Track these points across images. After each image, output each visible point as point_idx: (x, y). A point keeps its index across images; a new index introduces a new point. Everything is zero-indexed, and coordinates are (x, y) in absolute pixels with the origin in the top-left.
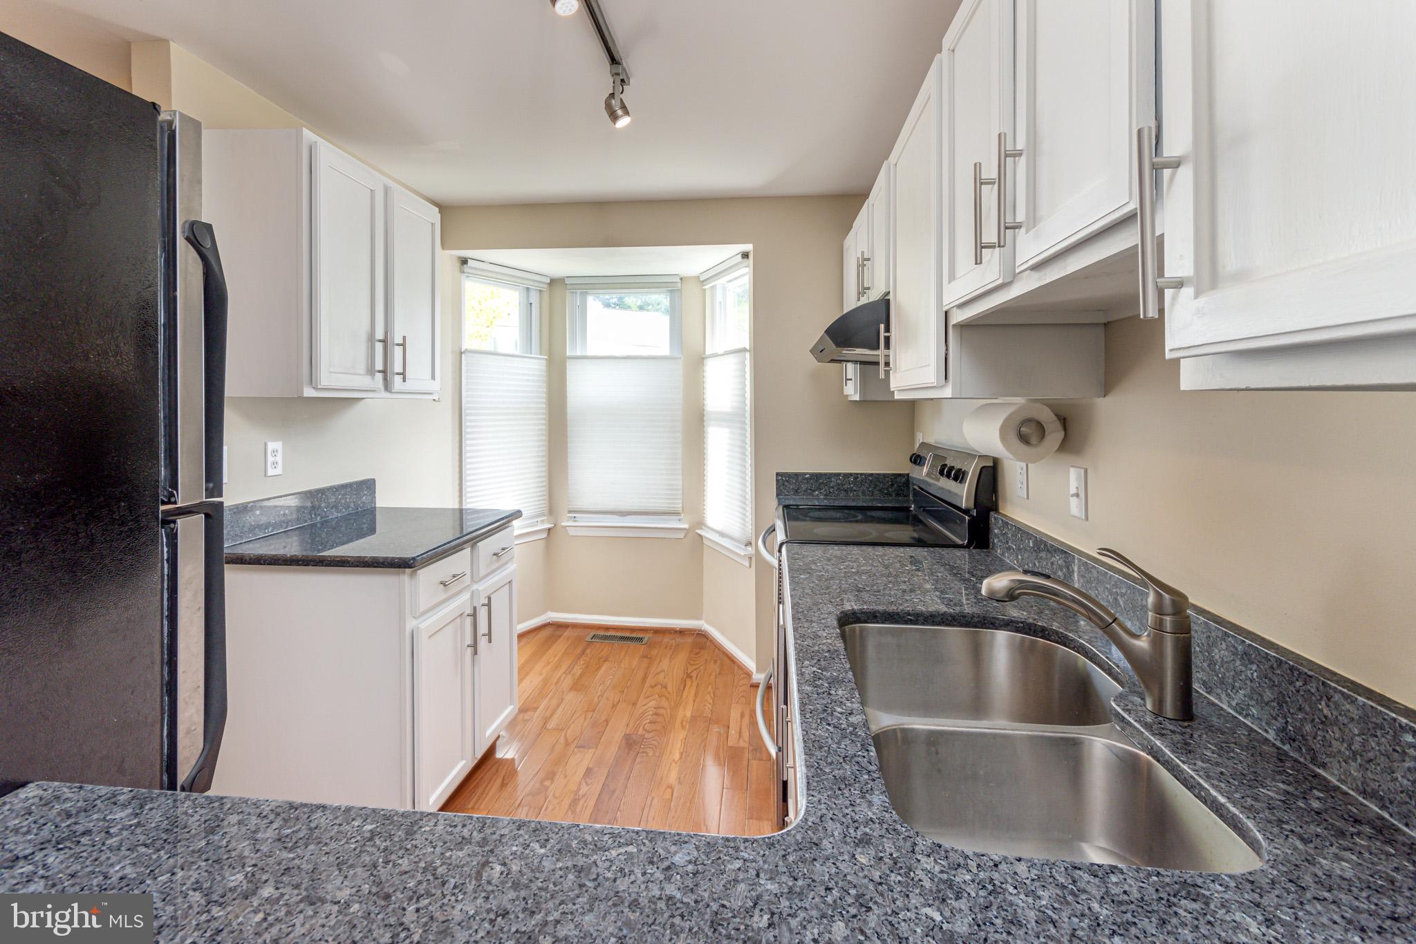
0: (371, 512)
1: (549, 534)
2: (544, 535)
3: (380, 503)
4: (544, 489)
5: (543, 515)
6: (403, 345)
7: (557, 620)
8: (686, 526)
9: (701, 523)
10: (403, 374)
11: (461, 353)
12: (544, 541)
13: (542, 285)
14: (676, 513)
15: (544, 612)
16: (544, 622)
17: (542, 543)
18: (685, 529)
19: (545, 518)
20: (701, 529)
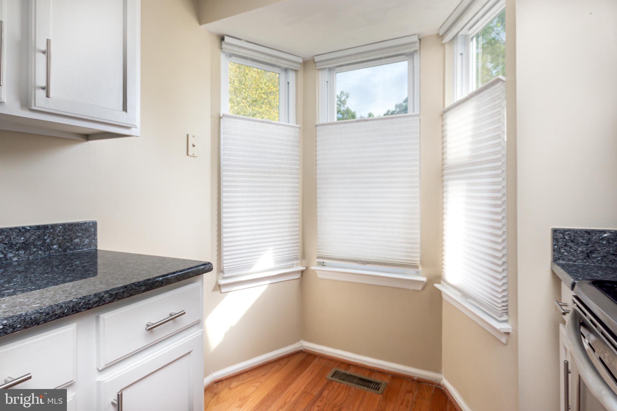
0: (93, 255)
1: (302, 275)
2: (298, 276)
3: (101, 247)
4: (298, 237)
5: (297, 259)
6: (46, 53)
7: (308, 349)
8: (424, 279)
9: (439, 278)
10: (46, 88)
11: (220, 118)
12: (298, 281)
13: (295, 65)
14: (415, 267)
15: (298, 340)
16: (297, 350)
17: (296, 283)
18: (422, 282)
19: (299, 261)
20: (439, 283)
